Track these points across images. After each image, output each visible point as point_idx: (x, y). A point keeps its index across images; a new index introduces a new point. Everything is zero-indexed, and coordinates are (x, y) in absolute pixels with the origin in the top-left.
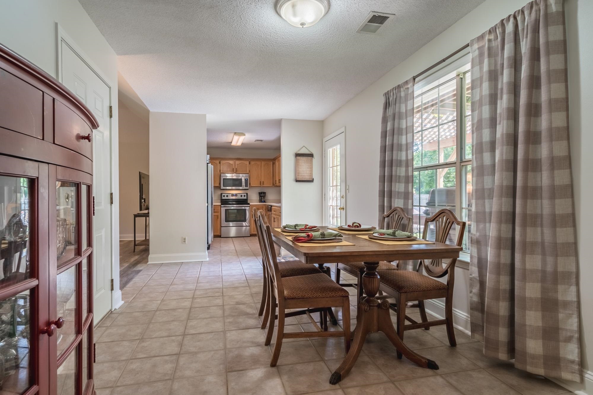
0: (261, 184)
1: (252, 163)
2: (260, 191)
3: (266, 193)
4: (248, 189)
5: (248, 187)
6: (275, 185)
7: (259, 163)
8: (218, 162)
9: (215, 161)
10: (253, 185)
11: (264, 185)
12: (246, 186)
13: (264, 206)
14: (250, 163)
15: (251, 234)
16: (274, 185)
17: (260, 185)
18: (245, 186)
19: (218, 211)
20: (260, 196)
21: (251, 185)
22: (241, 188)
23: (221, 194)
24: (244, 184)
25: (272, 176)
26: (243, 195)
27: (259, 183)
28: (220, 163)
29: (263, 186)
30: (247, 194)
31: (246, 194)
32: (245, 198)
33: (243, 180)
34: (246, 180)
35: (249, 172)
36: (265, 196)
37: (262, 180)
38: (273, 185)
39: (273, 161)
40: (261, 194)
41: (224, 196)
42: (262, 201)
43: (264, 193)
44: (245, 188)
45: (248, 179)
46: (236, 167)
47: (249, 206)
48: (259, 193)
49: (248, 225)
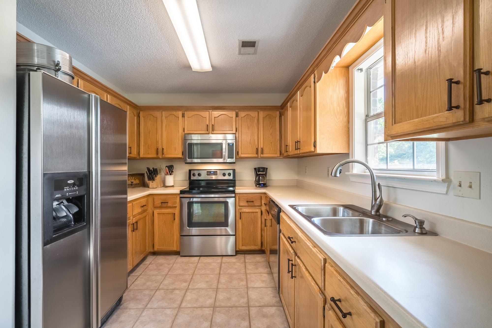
0: (257, 153)
1: (242, 114)
2: (257, 166)
3: (267, 169)
4: (234, 163)
5: (233, 158)
6: (285, 154)
7: (254, 114)
8: (180, 113)
9: (174, 113)
10: (243, 156)
11: (265, 155)
12: (230, 156)
13: (262, 195)
14: (237, 116)
15: (238, 249)
16: (283, 154)
17: (256, 156)
18: (229, 158)
19: (176, 206)
20: (257, 175)
21: (241, 155)
22: (221, 160)
23: (190, 171)
24: (225, 152)
25: (278, 137)
26: (227, 172)
27: (255, 150)
28: (183, 116)
29: (262, 156)
30: (234, 170)
31: (231, 172)
32: (231, 177)
33: (224, 146)
34: (230, 146)
35: (236, 131)
36: (265, 175)
37: (261, 146)
38: (280, 154)
39: (281, 110)
40: (259, 172)
41: (194, 175)
42: (260, 184)
43: (265, 170)
44: (229, 160)
45: (233, 144)
46: (213, 123)
47: (233, 195)
48: (255, 169)
49: (231, 233)
